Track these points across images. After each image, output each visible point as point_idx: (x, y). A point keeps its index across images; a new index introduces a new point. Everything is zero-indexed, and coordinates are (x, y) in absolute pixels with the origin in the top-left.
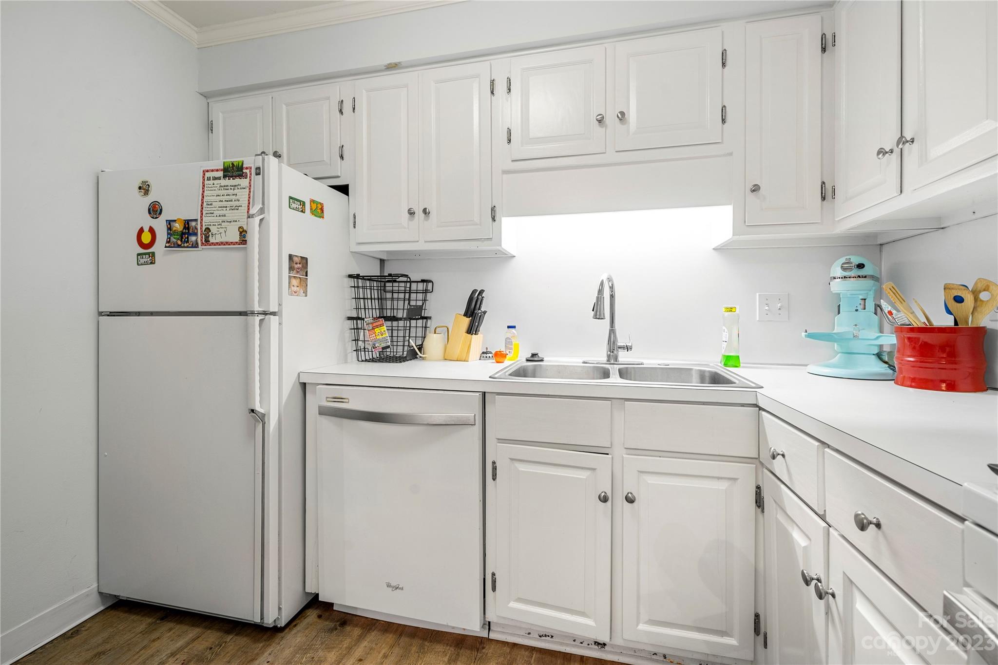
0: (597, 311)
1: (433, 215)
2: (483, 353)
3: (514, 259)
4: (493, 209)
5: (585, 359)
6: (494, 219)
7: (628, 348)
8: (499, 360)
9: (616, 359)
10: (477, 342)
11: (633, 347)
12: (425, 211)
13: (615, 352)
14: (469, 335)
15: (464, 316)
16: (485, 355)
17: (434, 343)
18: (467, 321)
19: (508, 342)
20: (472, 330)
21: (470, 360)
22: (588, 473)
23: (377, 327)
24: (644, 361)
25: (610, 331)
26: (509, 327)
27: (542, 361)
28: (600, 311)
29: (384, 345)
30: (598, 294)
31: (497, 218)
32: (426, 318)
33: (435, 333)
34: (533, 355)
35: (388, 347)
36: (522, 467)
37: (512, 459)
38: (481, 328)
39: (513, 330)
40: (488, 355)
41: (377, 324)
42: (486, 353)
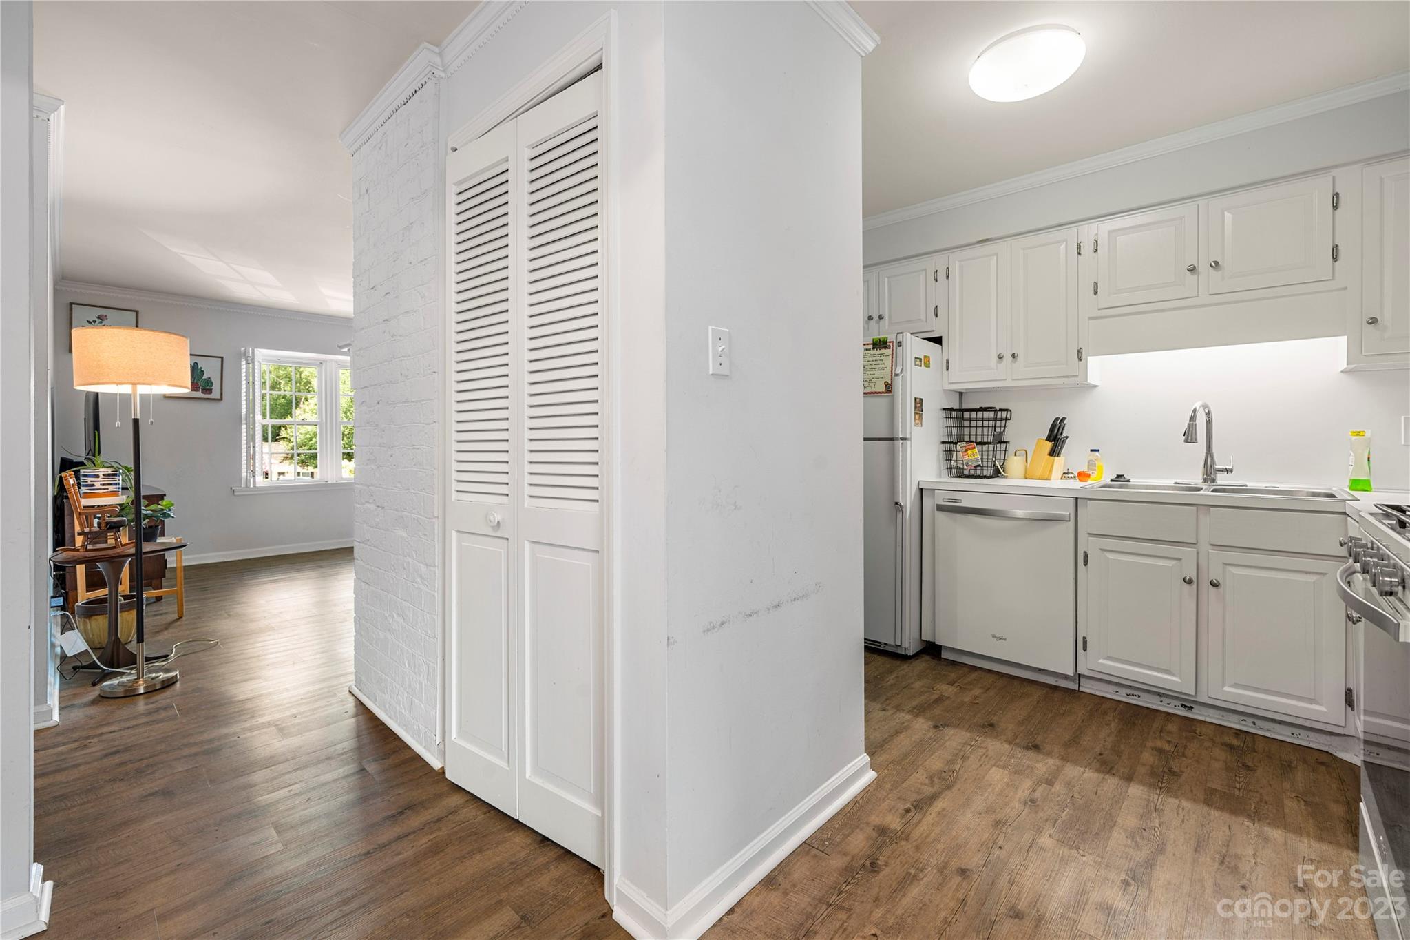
0: (1188, 436)
1: (1021, 358)
2: (1064, 473)
3: (1098, 388)
4: (1079, 351)
5: (1178, 481)
6: (1080, 359)
7: (1228, 471)
8: (1082, 479)
9: (1213, 481)
10: (1059, 463)
11: (1234, 469)
12: (1013, 356)
13: (1212, 476)
14: (1052, 457)
15: (1047, 440)
16: (1066, 475)
17: (1015, 464)
18: (1050, 445)
19: (1091, 464)
20: (1054, 452)
21: (1052, 478)
22: (1173, 562)
23: (969, 449)
24: (1248, 484)
25: (1207, 455)
26: (1092, 450)
27: (1128, 481)
28: (1192, 436)
29: (976, 464)
30: (1190, 421)
31: (1083, 359)
32: (1006, 443)
33: (1015, 455)
34: (1118, 476)
35: (979, 465)
36: (1111, 556)
37: (1103, 550)
38: (1062, 453)
39: (1097, 453)
40: (1070, 476)
41: (969, 447)
42: (1068, 473)
